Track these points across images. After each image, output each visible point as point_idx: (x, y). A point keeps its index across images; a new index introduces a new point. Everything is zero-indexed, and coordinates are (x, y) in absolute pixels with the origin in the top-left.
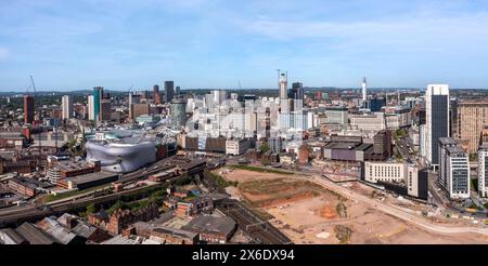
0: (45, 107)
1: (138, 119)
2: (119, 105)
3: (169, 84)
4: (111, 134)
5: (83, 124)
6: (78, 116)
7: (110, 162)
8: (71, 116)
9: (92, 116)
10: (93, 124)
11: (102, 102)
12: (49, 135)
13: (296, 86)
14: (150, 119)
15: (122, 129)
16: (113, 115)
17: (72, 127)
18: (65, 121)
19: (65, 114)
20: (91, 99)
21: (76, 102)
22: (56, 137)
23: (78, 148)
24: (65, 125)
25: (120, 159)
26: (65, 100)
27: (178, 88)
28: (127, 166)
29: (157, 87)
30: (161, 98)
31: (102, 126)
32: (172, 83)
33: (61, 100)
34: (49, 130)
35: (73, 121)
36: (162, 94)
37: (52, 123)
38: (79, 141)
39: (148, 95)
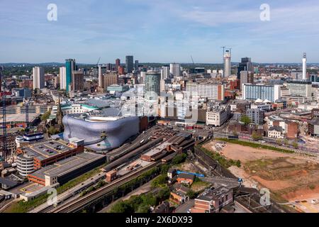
0: (14, 77)
1: (109, 88)
2: (88, 76)
3: (130, 58)
4: (87, 104)
5: (55, 94)
6: (49, 86)
7: (95, 139)
8: (42, 86)
9: (63, 85)
10: (65, 94)
11: (74, 73)
12: (18, 107)
13: (245, 61)
14: (120, 88)
15: (97, 99)
16: (86, 85)
17: (45, 97)
18: (36, 91)
19: (36, 83)
20: (63, 71)
21: (46, 72)
22: (26, 110)
23: (54, 122)
24: (36, 96)
25: (104, 135)
26: (36, 73)
27: (137, 62)
28: (112, 141)
29: (118, 61)
30: (123, 70)
31: (76, 96)
33: (31, 70)
34: (18, 101)
35: (45, 91)
36: (123, 67)
37: (21, 93)
38: (53, 114)
39: (110, 67)
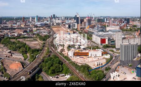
3: (54, 15)
11: (38, 18)
19: (30, 21)
20: (36, 18)
26: (31, 18)
27: (56, 16)
28: (40, 25)
32: (55, 15)
35: (32, 22)
